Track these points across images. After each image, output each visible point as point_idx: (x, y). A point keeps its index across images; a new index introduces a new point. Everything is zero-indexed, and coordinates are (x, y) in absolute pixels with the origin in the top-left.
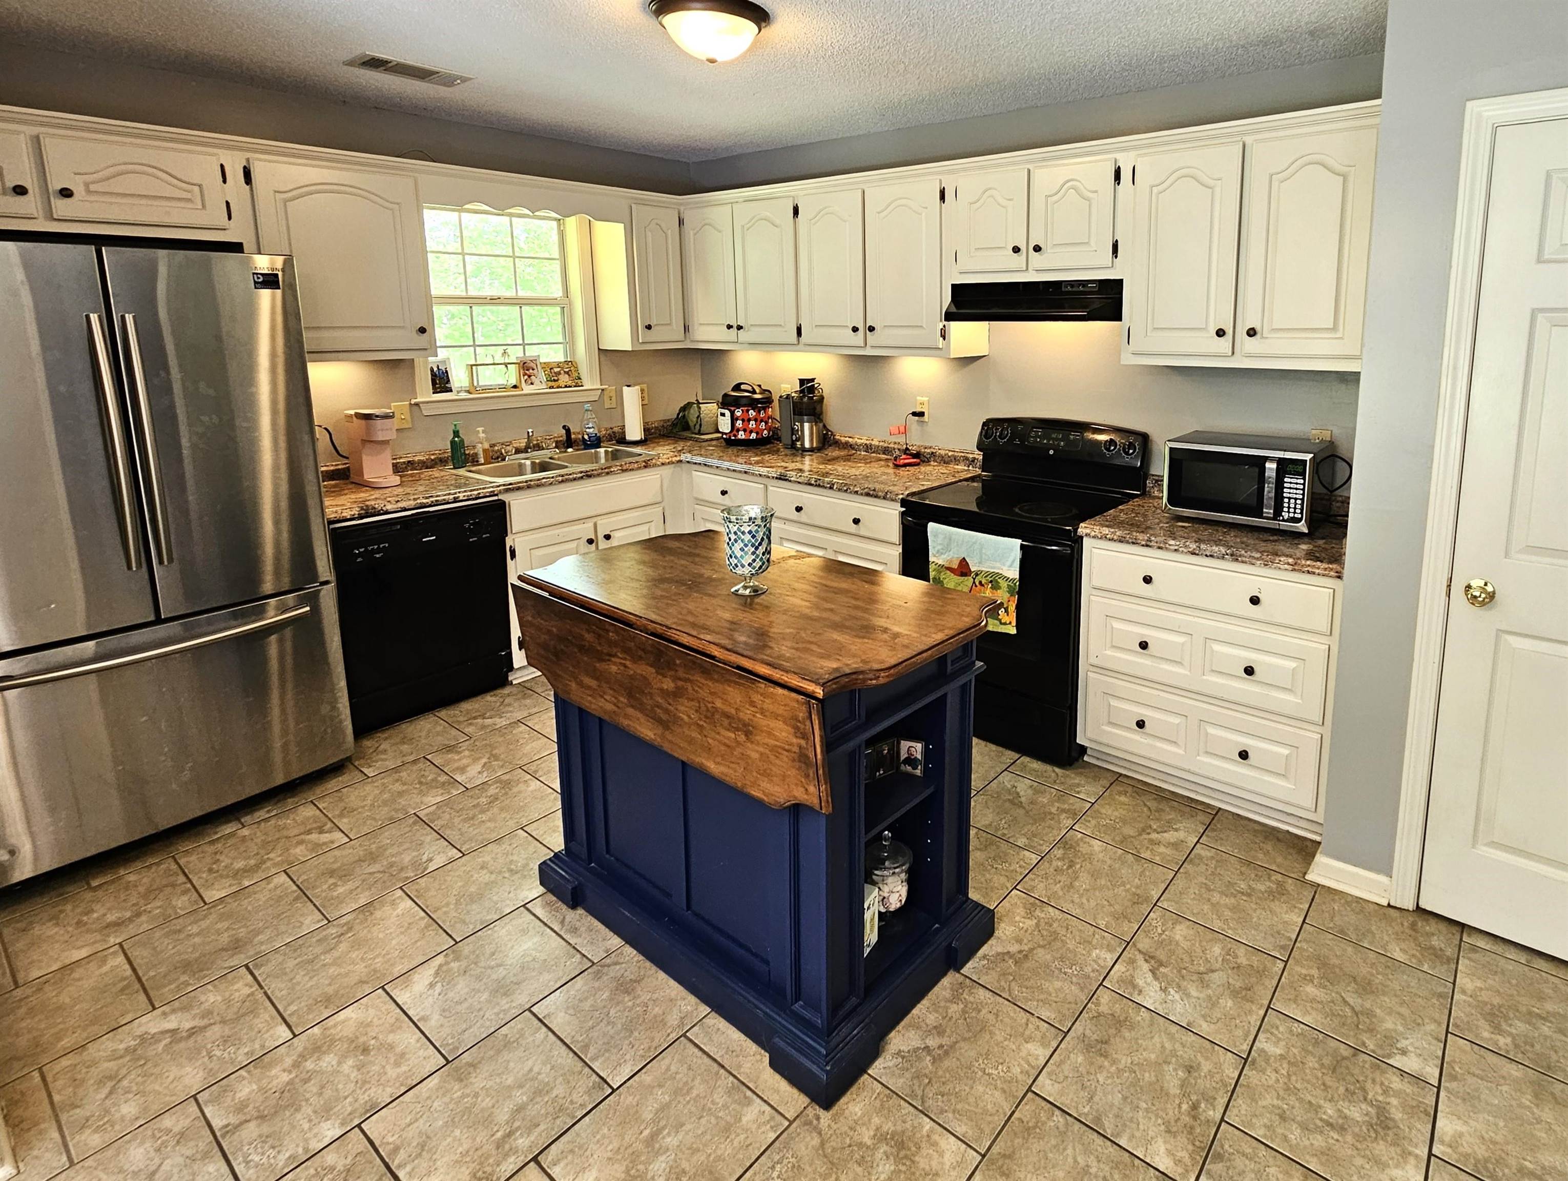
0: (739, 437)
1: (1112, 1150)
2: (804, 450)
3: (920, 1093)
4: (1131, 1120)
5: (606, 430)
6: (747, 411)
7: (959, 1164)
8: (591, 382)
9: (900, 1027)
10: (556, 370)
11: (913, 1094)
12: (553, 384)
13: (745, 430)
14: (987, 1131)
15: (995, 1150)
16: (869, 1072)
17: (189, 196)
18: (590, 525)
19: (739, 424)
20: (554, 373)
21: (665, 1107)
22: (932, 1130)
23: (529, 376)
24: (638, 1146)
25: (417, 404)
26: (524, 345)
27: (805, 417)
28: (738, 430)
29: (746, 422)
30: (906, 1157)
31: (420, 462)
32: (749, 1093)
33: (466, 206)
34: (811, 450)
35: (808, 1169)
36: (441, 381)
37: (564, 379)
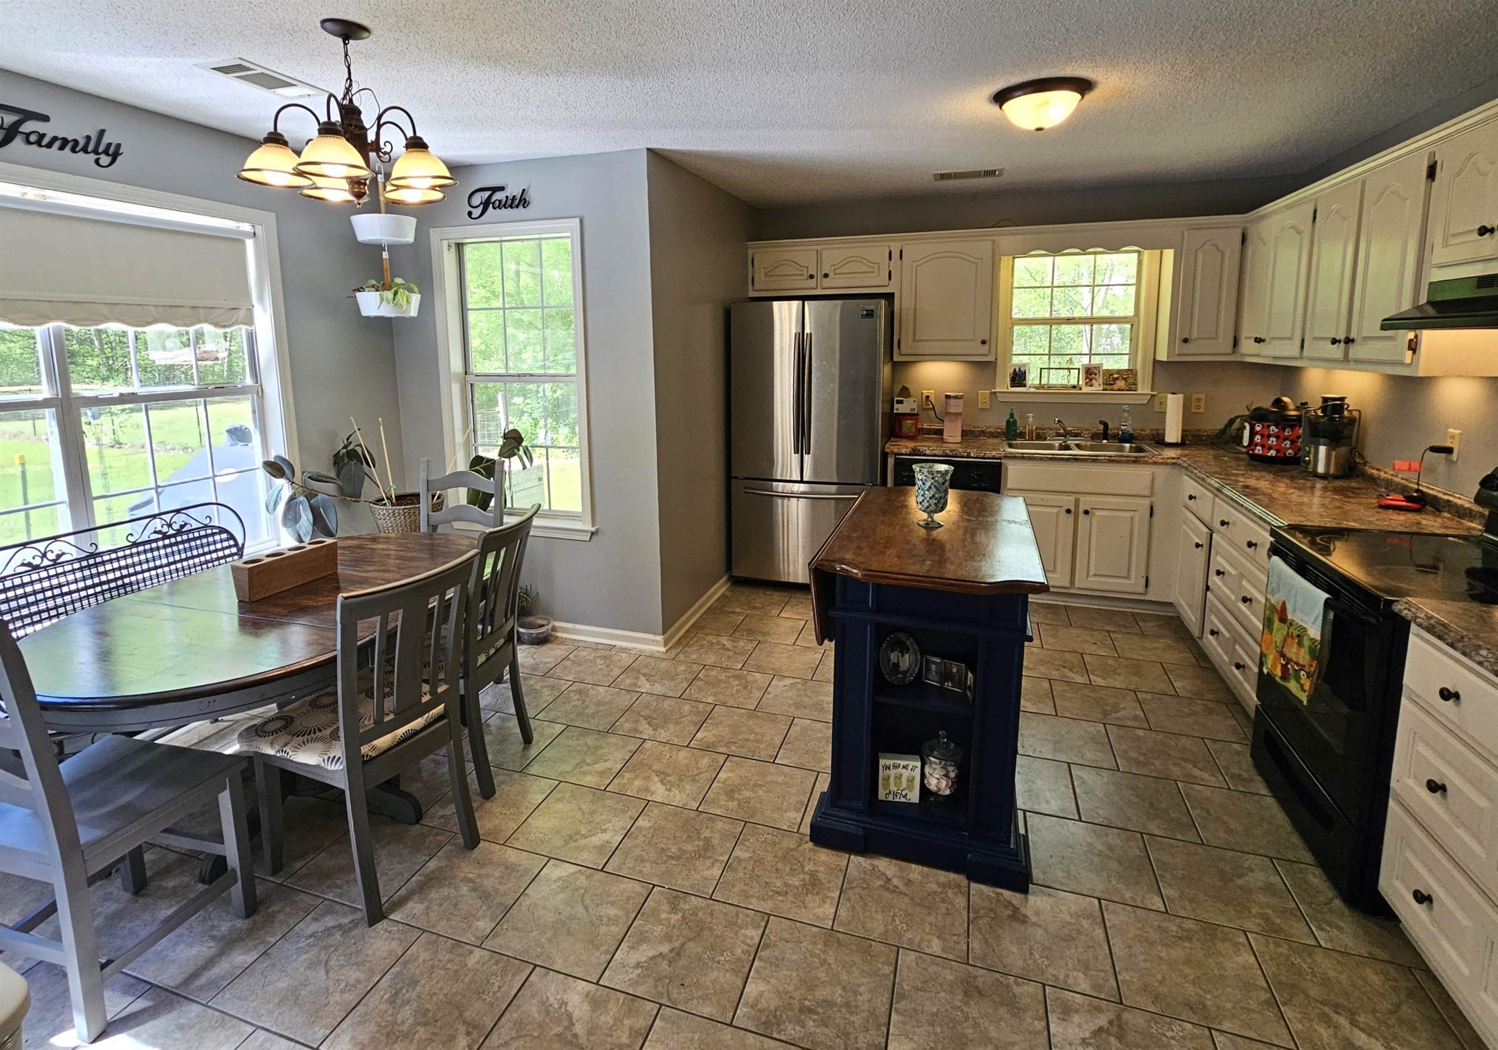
0: (1256, 451)
1: (883, 1009)
2: (1316, 475)
3: (854, 885)
4: (918, 1021)
5: (1151, 430)
6: (1269, 427)
7: (819, 917)
8: (1144, 388)
9: (894, 861)
10: (1116, 376)
11: (850, 882)
12: (1108, 387)
13: (1263, 446)
14: (851, 927)
15: (840, 936)
16: (852, 856)
17: (871, 270)
18: (1072, 498)
19: (1258, 439)
20: (1111, 378)
21: (777, 783)
22: (832, 898)
23: (1091, 380)
24: (752, 783)
25: (995, 393)
26: (1090, 354)
27: (1322, 440)
28: (1256, 445)
29: (1265, 438)
30: (808, 890)
31: (989, 432)
32: (803, 810)
33: (1032, 253)
34: (1323, 477)
35: (776, 848)
36: (1019, 378)
37: (1121, 384)
